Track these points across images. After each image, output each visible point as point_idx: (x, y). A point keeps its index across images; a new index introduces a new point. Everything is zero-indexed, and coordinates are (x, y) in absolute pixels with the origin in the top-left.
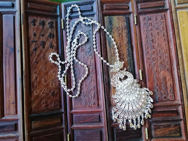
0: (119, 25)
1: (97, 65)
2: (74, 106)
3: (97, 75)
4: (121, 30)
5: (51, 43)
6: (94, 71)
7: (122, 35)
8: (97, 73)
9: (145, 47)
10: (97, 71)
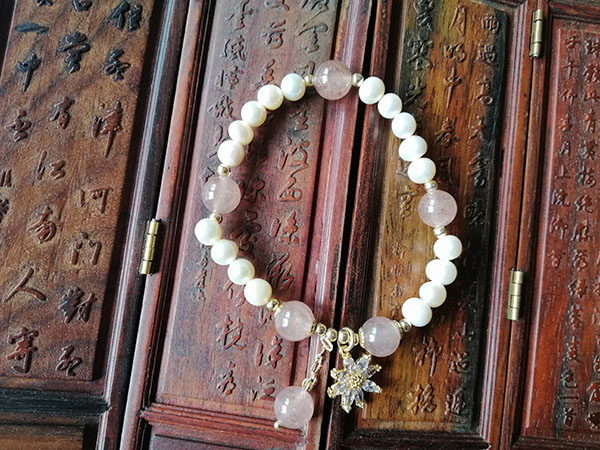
0: (461, 40)
1: (319, 205)
2: (167, 388)
3: (314, 254)
4: (466, 63)
5: (120, 54)
6: (302, 233)
7: (468, 90)
8: (314, 243)
9: (555, 172)
10: (317, 236)
